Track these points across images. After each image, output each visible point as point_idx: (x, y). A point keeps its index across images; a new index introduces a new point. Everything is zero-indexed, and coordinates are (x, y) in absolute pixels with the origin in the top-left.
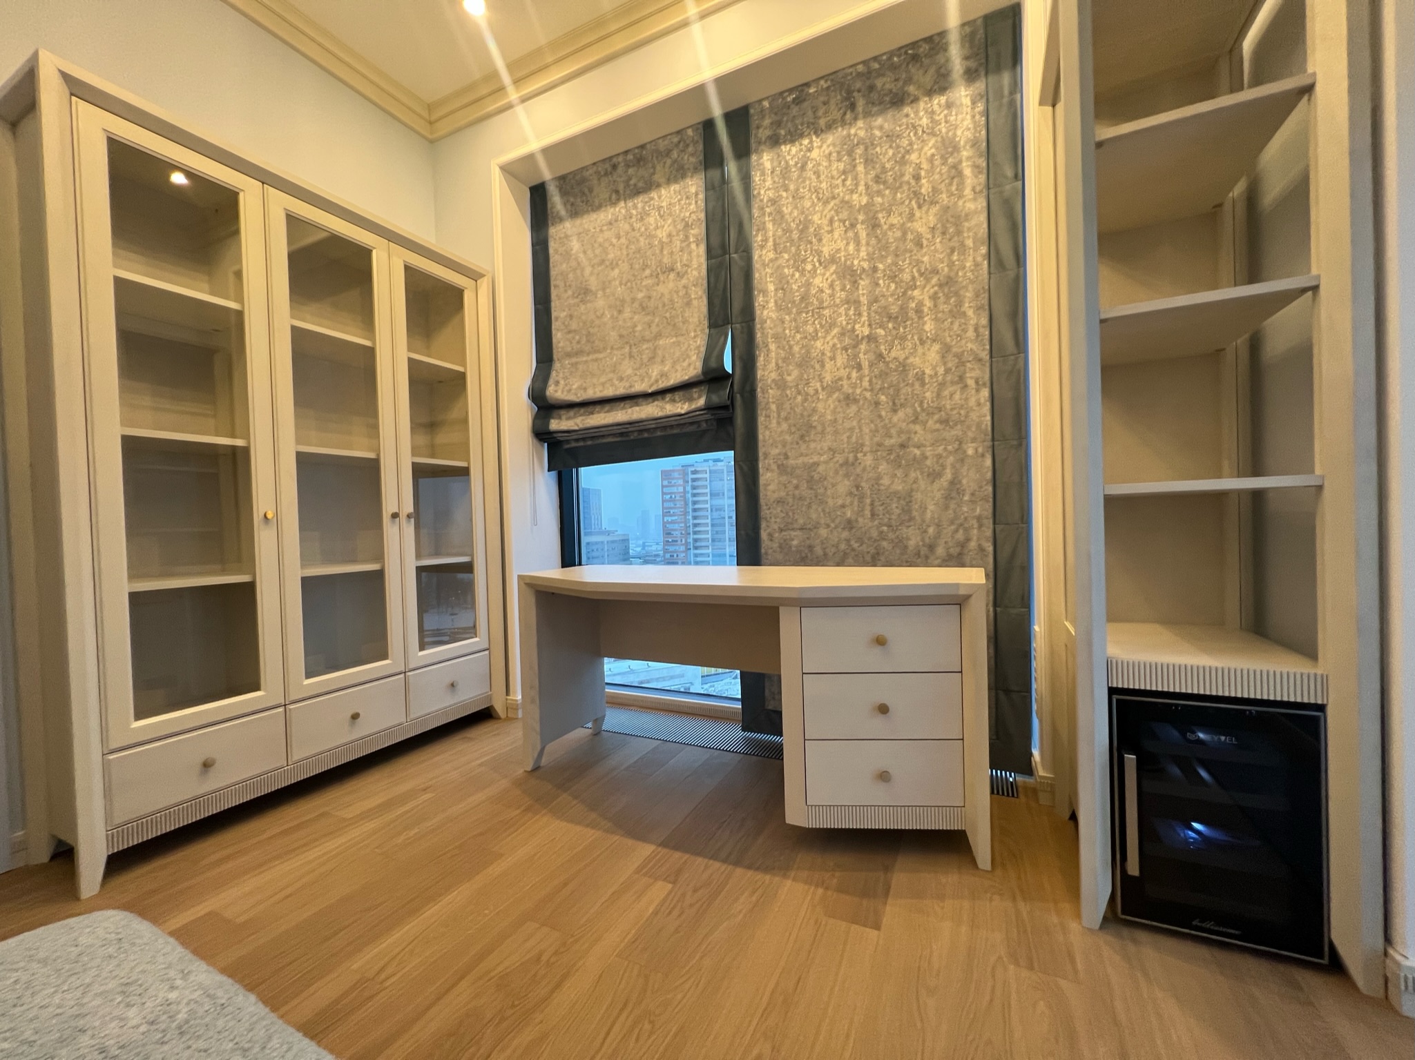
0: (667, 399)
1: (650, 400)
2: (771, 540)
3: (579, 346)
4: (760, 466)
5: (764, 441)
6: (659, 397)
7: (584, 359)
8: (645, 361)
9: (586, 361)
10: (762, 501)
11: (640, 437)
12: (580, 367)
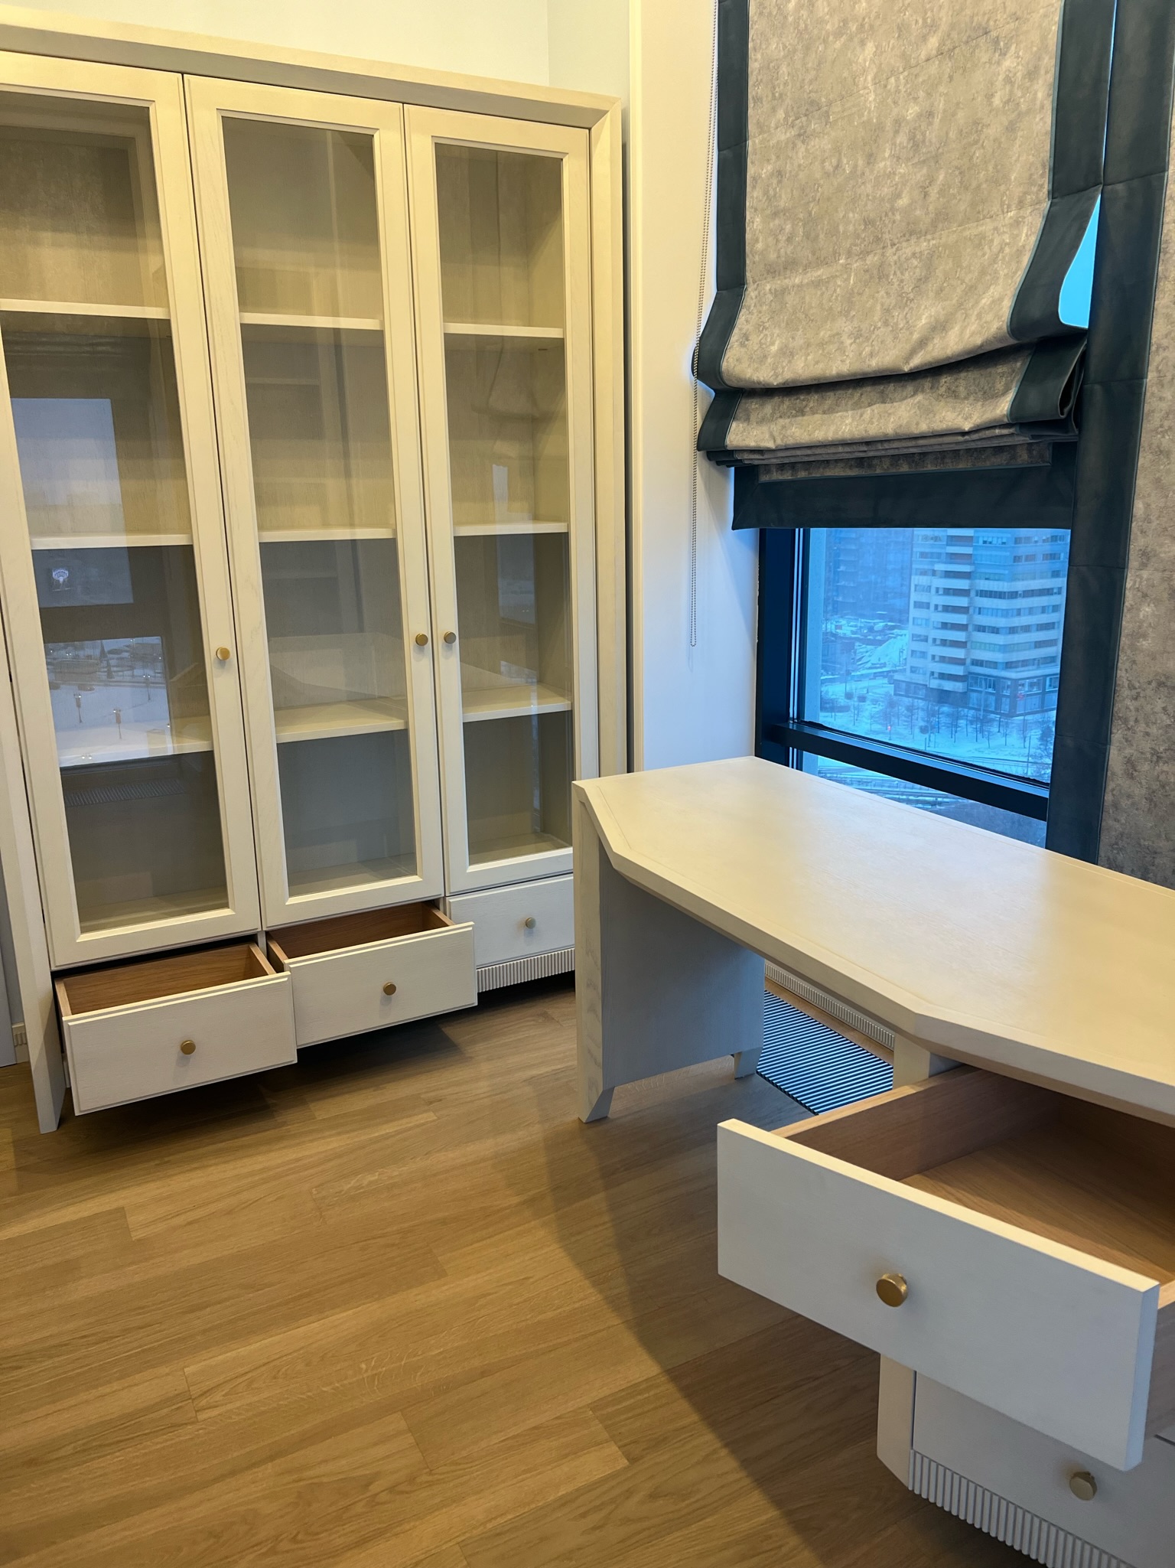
0: (942, 390)
1: (910, 388)
2: (1132, 777)
3: (790, 249)
4: (1129, 584)
5: (1147, 519)
6: (927, 383)
7: (797, 281)
8: (908, 288)
9: (800, 286)
10: (1123, 674)
11: (893, 471)
12: (791, 300)
